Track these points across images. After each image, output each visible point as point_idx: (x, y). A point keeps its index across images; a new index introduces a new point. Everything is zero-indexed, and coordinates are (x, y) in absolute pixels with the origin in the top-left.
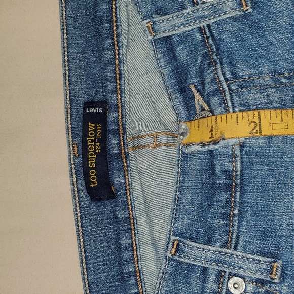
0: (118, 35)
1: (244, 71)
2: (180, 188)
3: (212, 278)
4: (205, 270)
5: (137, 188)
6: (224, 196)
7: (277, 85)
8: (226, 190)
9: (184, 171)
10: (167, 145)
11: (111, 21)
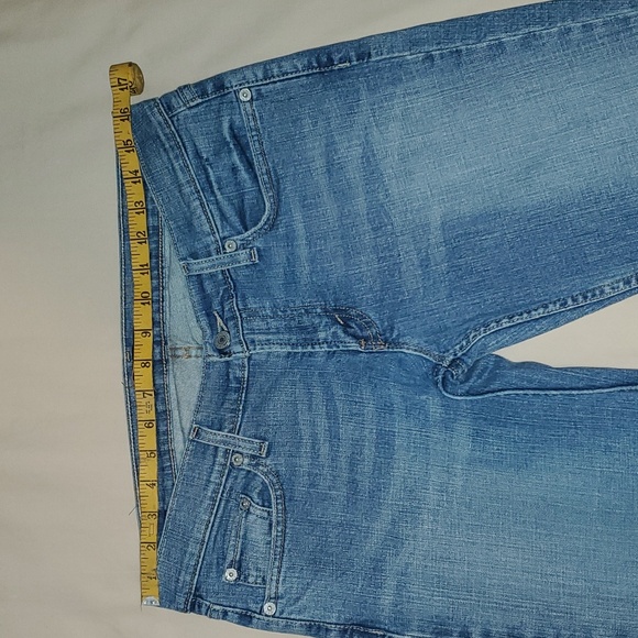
0: (162, 268)
1: (252, 305)
2: (203, 388)
3: (220, 454)
4: (216, 448)
5: (172, 387)
6: (235, 396)
7: (275, 316)
8: (235, 392)
9: (207, 376)
10: (197, 357)
11: (158, 258)
